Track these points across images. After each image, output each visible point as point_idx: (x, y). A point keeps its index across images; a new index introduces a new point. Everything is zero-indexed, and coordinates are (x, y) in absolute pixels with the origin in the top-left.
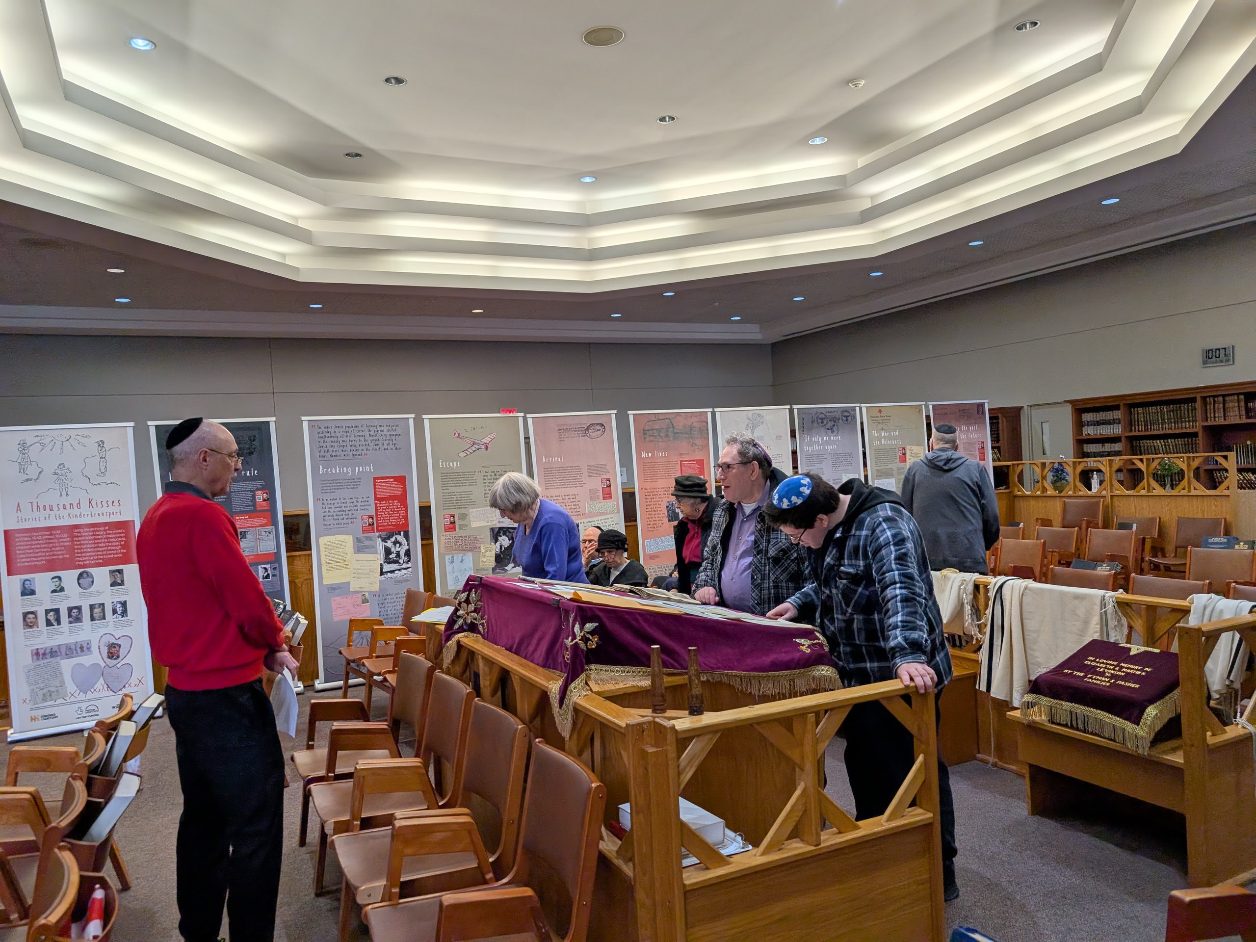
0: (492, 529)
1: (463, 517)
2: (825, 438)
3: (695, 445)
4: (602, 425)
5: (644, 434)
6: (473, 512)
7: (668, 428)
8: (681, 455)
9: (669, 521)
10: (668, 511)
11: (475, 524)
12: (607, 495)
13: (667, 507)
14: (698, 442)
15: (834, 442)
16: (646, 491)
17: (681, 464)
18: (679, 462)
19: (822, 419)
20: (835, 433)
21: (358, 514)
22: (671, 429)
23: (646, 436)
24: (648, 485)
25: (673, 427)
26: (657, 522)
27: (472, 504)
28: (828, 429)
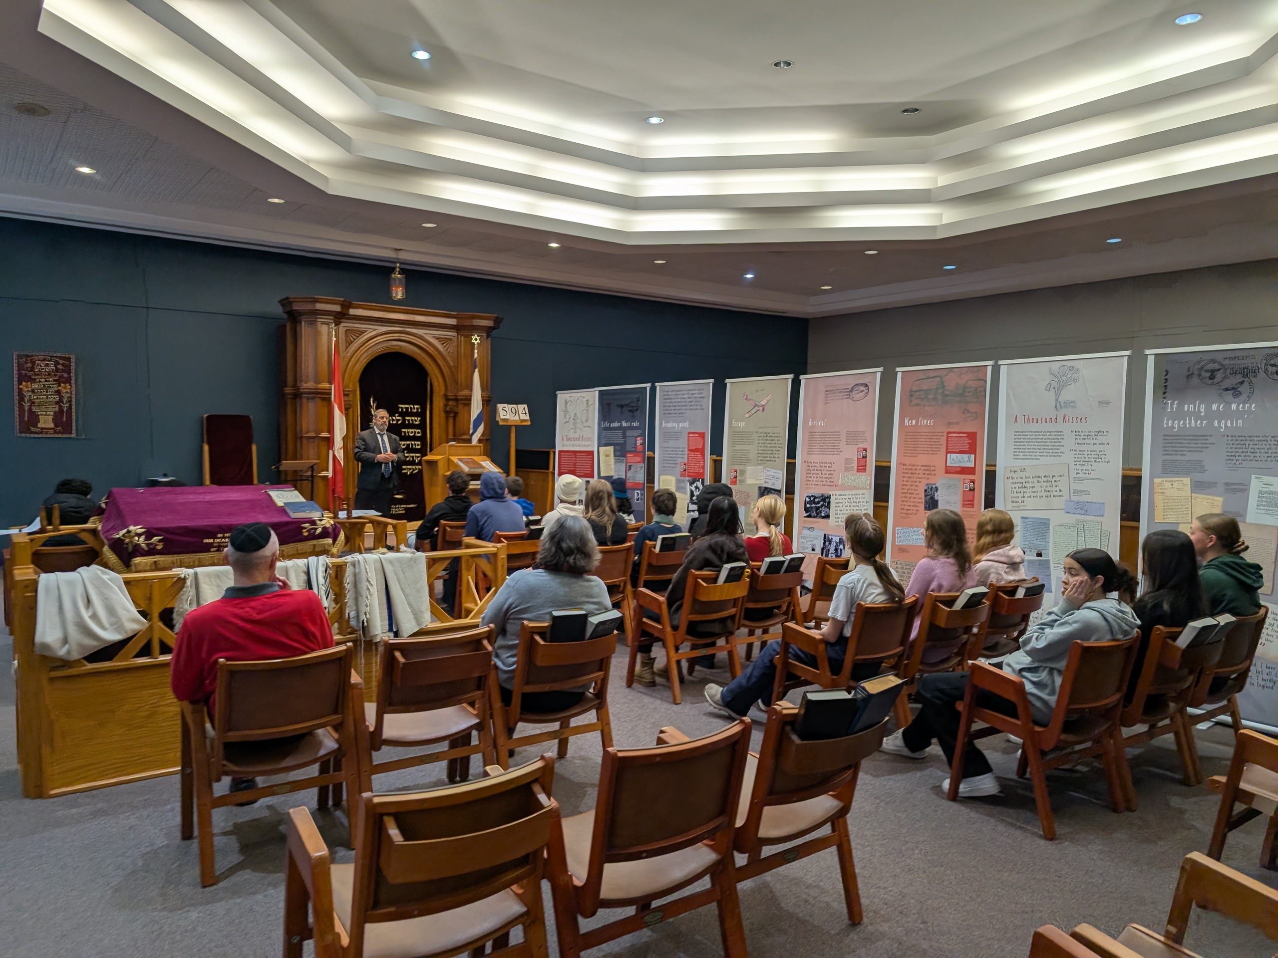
0: (760, 488)
1: (743, 472)
2: (1214, 407)
3: (968, 412)
4: (866, 385)
5: (910, 395)
6: (749, 469)
7: (937, 389)
8: (949, 424)
9: (926, 508)
10: (926, 496)
11: (749, 481)
12: (862, 468)
13: (926, 491)
14: (973, 407)
15: (1239, 415)
16: (905, 467)
17: (948, 437)
18: (945, 434)
19: (1213, 371)
20: (1243, 397)
21: (679, 460)
22: (940, 391)
23: (912, 399)
24: (907, 461)
25: (944, 387)
26: (911, 508)
27: (748, 461)
28: (1227, 389)
